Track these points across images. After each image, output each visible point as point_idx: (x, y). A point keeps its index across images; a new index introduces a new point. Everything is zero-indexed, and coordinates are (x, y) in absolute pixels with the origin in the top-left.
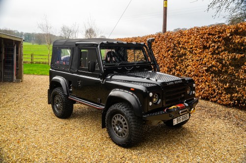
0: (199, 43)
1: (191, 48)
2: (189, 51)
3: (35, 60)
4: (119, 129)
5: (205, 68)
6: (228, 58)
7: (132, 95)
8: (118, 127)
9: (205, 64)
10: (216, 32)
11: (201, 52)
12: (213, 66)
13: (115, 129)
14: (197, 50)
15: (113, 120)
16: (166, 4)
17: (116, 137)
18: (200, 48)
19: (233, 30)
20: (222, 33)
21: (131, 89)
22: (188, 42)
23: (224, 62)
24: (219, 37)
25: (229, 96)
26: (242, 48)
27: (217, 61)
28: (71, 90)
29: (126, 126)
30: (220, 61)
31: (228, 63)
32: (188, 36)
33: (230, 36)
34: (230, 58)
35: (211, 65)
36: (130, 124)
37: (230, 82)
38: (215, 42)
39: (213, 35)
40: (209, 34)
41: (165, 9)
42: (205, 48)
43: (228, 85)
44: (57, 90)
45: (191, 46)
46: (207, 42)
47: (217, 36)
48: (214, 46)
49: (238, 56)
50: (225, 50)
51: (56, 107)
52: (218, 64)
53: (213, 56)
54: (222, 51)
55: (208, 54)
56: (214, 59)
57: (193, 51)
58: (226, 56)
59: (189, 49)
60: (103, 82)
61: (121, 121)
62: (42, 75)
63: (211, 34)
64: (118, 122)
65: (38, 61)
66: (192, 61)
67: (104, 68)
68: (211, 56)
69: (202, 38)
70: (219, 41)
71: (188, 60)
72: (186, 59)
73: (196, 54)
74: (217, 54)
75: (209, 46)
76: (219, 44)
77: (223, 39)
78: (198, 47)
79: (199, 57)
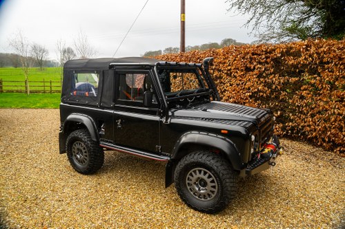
0: (240, 64)
1: (230, 70)
4: (199, 190)
5: (249, 94)
6: (280, 82)
7: (224, 140)
8: (197, 186)
9: (249, 89)
10: (263, 51)
11: (243, 75)
12: (259, 91)
13: (192, 189)
14: (237, 73)
15: (188, 176)
16: (184, 17)
18: (242, 71)
19: (284, 50)
20: (270, 52)
21: (222, 131)
22: (225, 63)
23: (274, 87)
24: (267, 58)
25: (281, 125)
26: (297, 70)
27: (265, 86)
29: (213, 184)
30: (268, 85)
31: (279, 87)
32: (224, 55)
33: (281, 57)
34: (282, 81)
35: (256, 90)
37: (282, 110)
38: (260, 63)
39: (259, 55)
40: (253, 54)
41: (183, 23)
42: (248, 70)
43: (279, 113)
45: (229, 68)
46: (251, 63)
47: (264, 56)
48: (260, 68)
49: (293, 79)
50: (274, 73)
51: (77, 158)
52: (266, 89)
53: (259, 80)
54: (271, 74)
55: (252, 76)
56: (260, 84)
57: (231, 73)
58: (277, 80)
59: (225, 72)
60: (166, 122)
63: (256, 54)
66: (231, 85)
67: (167, 101)
68: (257, 80)
69: (243, 58)
70: (266, 62)
71: (224, 84)
72: (221, 82)
73: (235, 77)
74: (264, 77)
75: (254, 68)
76: (266, 65)
77: (272, 60)
78: (238, 69)
79: (240, 80)
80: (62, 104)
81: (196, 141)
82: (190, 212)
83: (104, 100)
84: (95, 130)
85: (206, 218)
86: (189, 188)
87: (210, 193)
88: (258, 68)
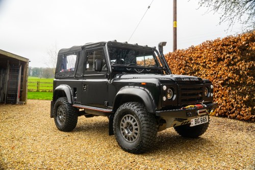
0: (213, 56)
1: (204, 62)
2: (203, 66)
3: (41, 88)
5: (220, 82)
6: (246, 67)
7: (144, 90)
8: (128, 130)
9: (221, 77)
10: (230, 42)
11: (215, 65)
12: (229, 78)
13: (124, 133)
14: (210, 64)
15: (122, 122)
16: (176, 24)
17: (125, 142)
18: (214, 61)
19: (249, 38)
21: (142, 84)
22: (201, 57)
23: (241, 72)
24: (234, 47)
25: (250, 109)
27: (234, 73)
28: (76, 98)
29: (136, 127)
30: (237, 72)
31: (246, 73)
32: (201, 50)
33: (245, 44)
34: (247, 66)
35: (227, 77)
36: (142, 123)
38: (229, 53)
39: (227, 45)
40: (223, 45)
41: (175, 29)
42: (219, 60)
43: (247, 96)
44: (61, 100)
45: (204, 60)
46: (221, 54)
47: (231, 46)
48: (229, 57)
50: (241, 60)
51: (59, 119)
52: (235, 75)
53: (229, 68)
54: (238, 61)
55: (223, 66)
56: (230, 71)
57: (206, 65)
58: (243, 66)
59: (202, 64)
60: (110, 82)
61: (131, 122)
64: (128, 123)
66: (206, 76)
67: (112, 67)
68: (226, 68)
69: (215, 50)
70: (235, 52)
71: (201, 75)
72: (199, 74)
73: (210, 68)
74: (233, 65)
75: (224, 57)
76: (234, 54)
77: (238, 48)
78: (211, 61)
79: (213, 70)
80: (55, 80)
83: (77, 72)
84: (71, 96)
86: (122, 132)
87: (135, 135)
88: (227, 57)
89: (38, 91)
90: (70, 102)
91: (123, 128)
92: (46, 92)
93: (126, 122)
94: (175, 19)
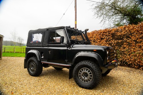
0: (99, 37)
1: (94, 40)
2: (93, 41)
4: (84, 78)
8: (84, 77)
10: (107, 31)
11: (100, 41)
15: (79, 72)
18: (99, 39)
19: (116, 30)
20: (110, 32)
21: (94, 50)
22: (92, 37)
23: (113, 45)
24: (109, 33)
26: (121, 37)
27: (109, 45)
29: (91, 75)
31: (115, 45)
32: (92, 34)
33: (115, 32)
34: (116, 42)
38: (107, 36)
39: (106, 33)
40: (103, 33)
41: (76, 25)
42: (102, 39)
44: (33, 58)
45: (94, 39)
46: (103, 36)
47: (108, 33)
48: (107, 38)
49: (120, 41)
50: (113, 39)
51: (31, 70)
53: (106, 42)
54: (111, 40)
55: (104, 41)
56: (107, 44)
57: (95, 41)
58: (114, 42)
59: (93, 40)
62: (12, 57)
63: (105, 33)
65: (8, 51)
69: (100, 35)
70: (109, 35)
73: (97, 42)
74: (108, 41)
75: (104, 38)
76: (109, 37)
77: (111, 34)
78: (98, 39)
79: (99, 43)
81: (83, 55)
82: (81, 89)
83: (44, 43)
84: (39, 56)
85: (88, 91)
86: (80, 78)
87: (90, 79)
88: (106, 38)
89: (5, 52)
90: (39, 60)
91: (81, 75)
92: (9, 52)
93: (83, 72)
94: (76, 20)
